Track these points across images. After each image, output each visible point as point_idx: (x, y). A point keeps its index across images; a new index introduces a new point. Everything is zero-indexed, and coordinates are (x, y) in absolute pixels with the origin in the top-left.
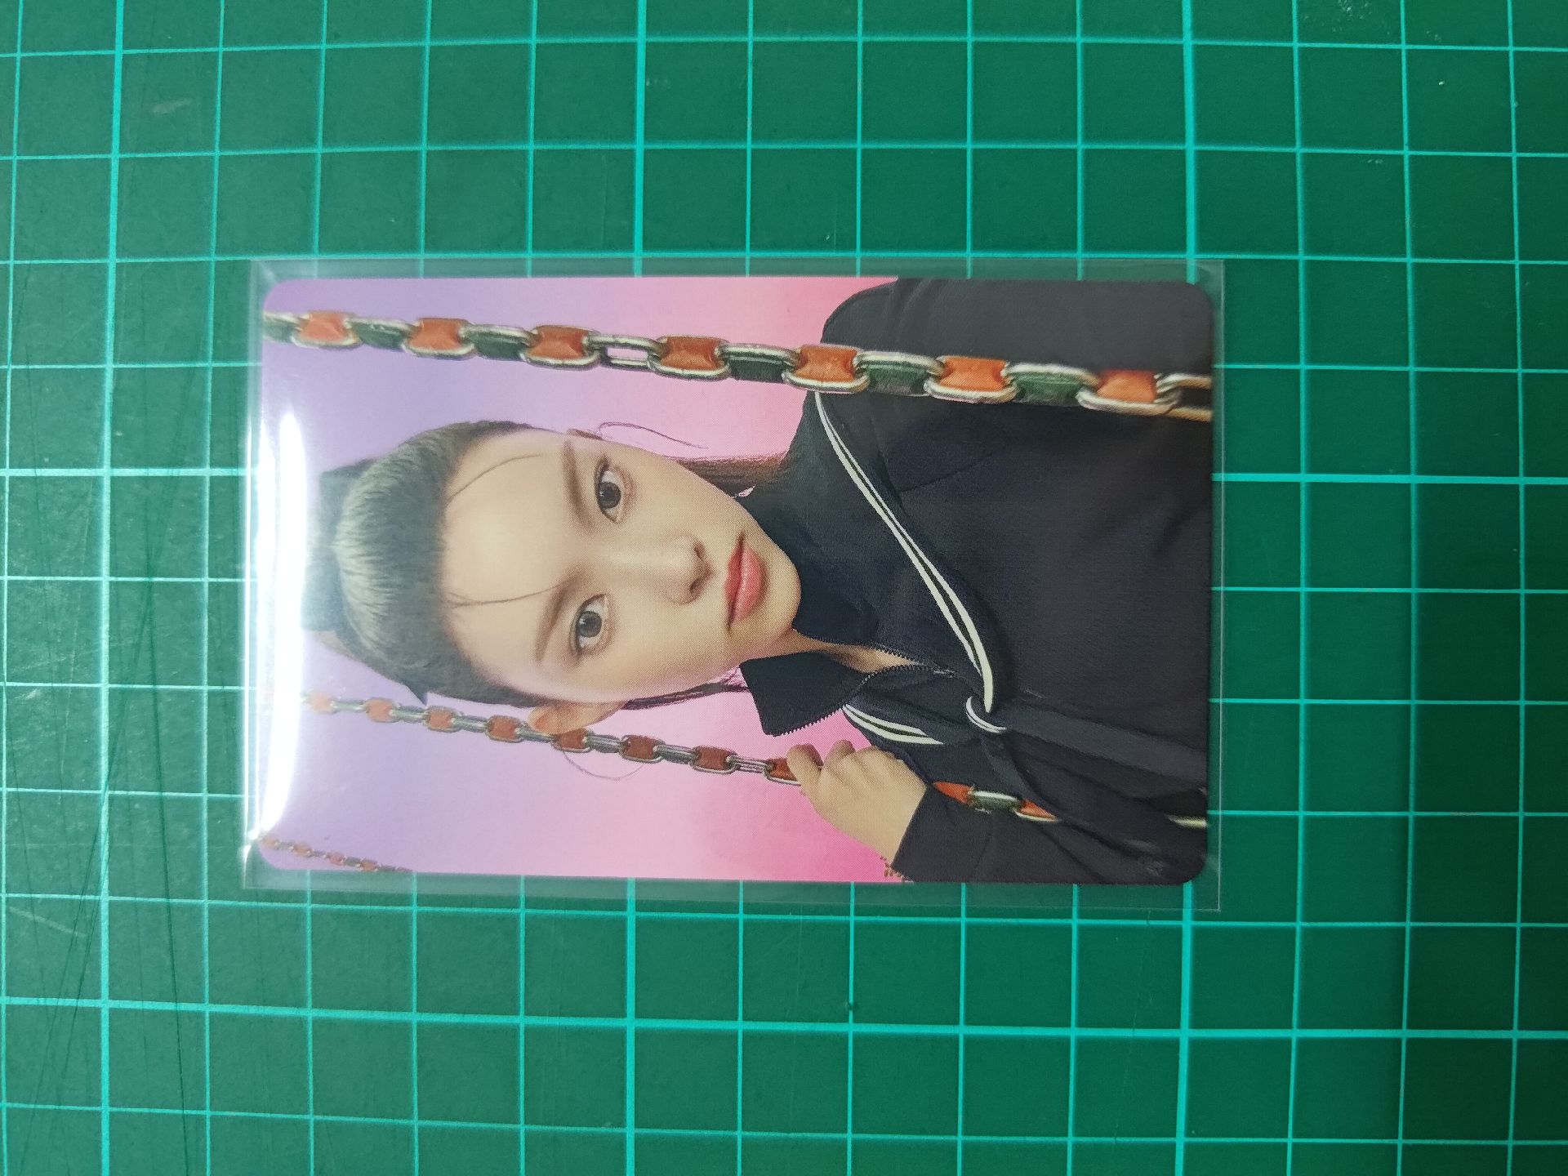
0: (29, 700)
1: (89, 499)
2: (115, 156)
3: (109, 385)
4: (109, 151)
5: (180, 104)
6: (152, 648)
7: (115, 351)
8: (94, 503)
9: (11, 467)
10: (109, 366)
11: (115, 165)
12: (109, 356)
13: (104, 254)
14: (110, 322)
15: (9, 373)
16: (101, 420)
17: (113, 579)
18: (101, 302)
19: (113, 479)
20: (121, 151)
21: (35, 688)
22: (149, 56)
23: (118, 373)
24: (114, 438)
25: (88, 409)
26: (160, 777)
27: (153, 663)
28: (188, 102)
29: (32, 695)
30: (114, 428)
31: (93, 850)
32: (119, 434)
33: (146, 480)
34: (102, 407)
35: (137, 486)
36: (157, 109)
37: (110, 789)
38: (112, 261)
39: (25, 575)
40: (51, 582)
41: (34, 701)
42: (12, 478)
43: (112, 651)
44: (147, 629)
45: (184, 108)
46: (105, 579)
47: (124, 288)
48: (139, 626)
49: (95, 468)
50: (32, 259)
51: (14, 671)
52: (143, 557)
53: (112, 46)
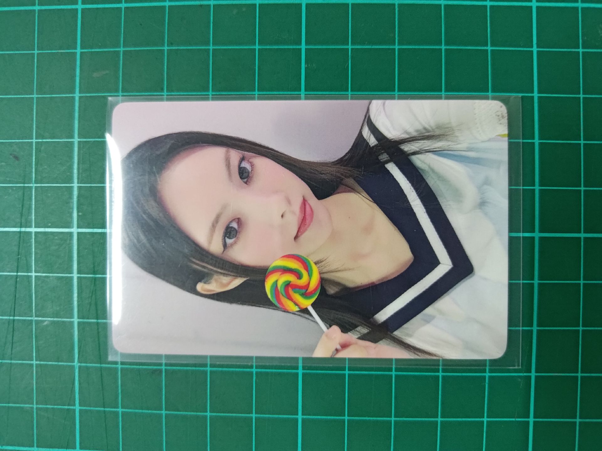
0: (44, 326)
1: (68, 242)
2: (77, 95)
3: (75, 193)
4: (74, 93)
5: (104, 73)
6: (96, 304)
7: (78, 178)
8: (70, 244)
9: (35, 227)
10: (75, 185)
11: (77, 99)
12: (76, 180)
13: (72, 137)
14: (76, 166)
15: (34, 187)
16: (73, 208)
17: (79, 275)
18: (71, 157)
19: (79, 234)
20: (80, 93)
21: (45, 321)
22: (92, 52)
23: (79, 188)
24: (78, 216)
25: (67, 203)
26: (100, 358)
27: (97, 310)
28: (107, 72)
29: (45, 323)
30: (78, 212)
31: (72, 388)
32: (80, 214)
33: (93, 234)
34: (73, 202)
35: (88, 236)
36: (95, 75)
37: (79, 363)
38: (76, 140)
39: (41, 273)
40: (53, 276)
41: (47, 326)
42: (35, 232)
43: (79, 306)
44: (94, 296)
45: (107, 74)
46: (75, 275)
47: (82, 152)
48: (91, 295)
49: (70, 228)
50: (43, 139)
51: (38, 313)
52: (92, 266)
53: (76, 48)
